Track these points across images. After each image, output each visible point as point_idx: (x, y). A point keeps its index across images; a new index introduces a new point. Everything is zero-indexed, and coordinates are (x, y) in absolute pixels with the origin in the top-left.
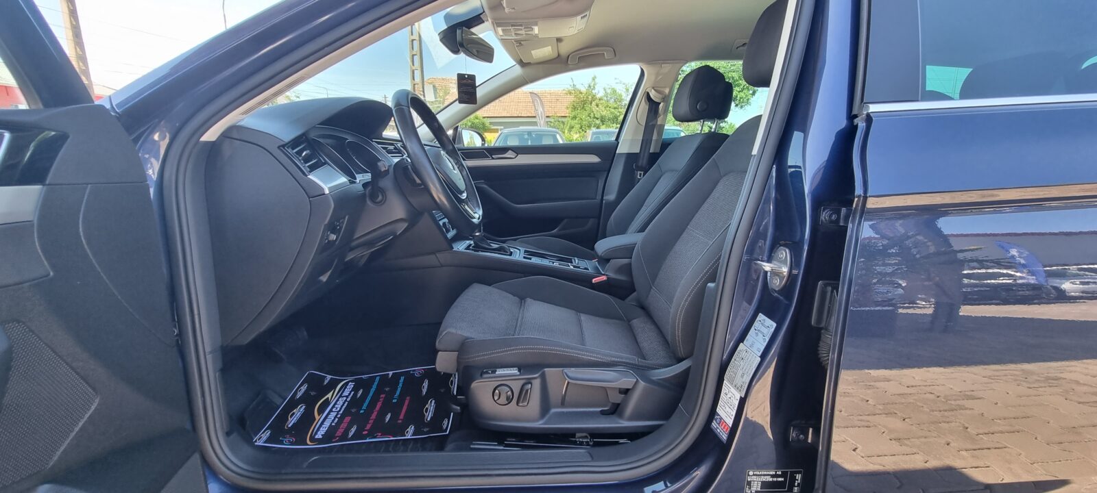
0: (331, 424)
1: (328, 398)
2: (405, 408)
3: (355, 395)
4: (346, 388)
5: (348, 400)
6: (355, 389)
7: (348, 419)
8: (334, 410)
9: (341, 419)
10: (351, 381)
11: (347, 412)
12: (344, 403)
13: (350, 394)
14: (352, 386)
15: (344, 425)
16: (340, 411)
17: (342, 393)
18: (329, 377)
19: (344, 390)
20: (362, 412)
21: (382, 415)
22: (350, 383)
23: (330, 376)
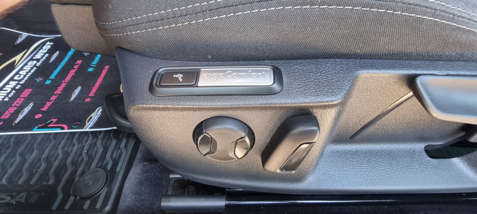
0: (4, 99)
1: (15, 61)
2: (100, 79)
3: (49, 58)
4: (41, 48)
5: (38, 64)
6: (51, 52)
7: (27, 92)
8: (16, 78)
9: (18, 92)
10: (50, 41)
11: (30, 83)
12: (32, 68)
13: (43, 57)
14: (49, 46)
15: (19, 102)
16: (23, 79)
17: (34, 56)
18: (25, 35)
19: (38, 52)
20: (48, 82)
21: (70, 89)
22: (48, 43)
23: (27, 34)
